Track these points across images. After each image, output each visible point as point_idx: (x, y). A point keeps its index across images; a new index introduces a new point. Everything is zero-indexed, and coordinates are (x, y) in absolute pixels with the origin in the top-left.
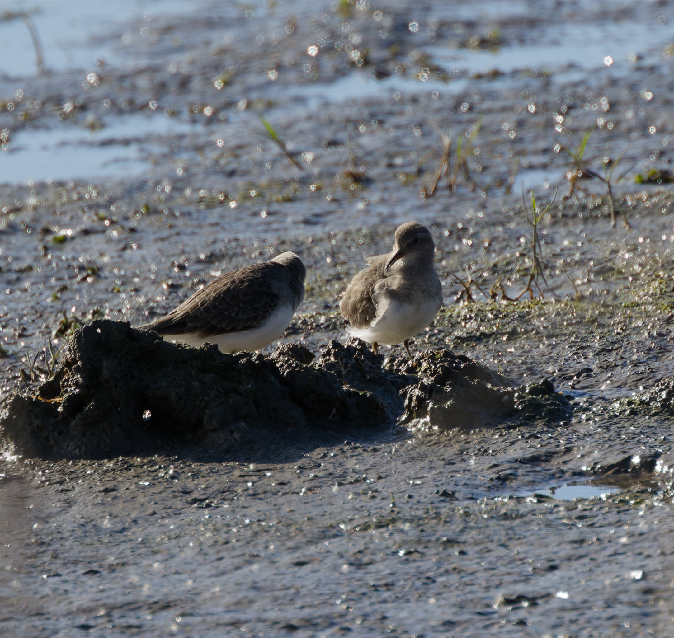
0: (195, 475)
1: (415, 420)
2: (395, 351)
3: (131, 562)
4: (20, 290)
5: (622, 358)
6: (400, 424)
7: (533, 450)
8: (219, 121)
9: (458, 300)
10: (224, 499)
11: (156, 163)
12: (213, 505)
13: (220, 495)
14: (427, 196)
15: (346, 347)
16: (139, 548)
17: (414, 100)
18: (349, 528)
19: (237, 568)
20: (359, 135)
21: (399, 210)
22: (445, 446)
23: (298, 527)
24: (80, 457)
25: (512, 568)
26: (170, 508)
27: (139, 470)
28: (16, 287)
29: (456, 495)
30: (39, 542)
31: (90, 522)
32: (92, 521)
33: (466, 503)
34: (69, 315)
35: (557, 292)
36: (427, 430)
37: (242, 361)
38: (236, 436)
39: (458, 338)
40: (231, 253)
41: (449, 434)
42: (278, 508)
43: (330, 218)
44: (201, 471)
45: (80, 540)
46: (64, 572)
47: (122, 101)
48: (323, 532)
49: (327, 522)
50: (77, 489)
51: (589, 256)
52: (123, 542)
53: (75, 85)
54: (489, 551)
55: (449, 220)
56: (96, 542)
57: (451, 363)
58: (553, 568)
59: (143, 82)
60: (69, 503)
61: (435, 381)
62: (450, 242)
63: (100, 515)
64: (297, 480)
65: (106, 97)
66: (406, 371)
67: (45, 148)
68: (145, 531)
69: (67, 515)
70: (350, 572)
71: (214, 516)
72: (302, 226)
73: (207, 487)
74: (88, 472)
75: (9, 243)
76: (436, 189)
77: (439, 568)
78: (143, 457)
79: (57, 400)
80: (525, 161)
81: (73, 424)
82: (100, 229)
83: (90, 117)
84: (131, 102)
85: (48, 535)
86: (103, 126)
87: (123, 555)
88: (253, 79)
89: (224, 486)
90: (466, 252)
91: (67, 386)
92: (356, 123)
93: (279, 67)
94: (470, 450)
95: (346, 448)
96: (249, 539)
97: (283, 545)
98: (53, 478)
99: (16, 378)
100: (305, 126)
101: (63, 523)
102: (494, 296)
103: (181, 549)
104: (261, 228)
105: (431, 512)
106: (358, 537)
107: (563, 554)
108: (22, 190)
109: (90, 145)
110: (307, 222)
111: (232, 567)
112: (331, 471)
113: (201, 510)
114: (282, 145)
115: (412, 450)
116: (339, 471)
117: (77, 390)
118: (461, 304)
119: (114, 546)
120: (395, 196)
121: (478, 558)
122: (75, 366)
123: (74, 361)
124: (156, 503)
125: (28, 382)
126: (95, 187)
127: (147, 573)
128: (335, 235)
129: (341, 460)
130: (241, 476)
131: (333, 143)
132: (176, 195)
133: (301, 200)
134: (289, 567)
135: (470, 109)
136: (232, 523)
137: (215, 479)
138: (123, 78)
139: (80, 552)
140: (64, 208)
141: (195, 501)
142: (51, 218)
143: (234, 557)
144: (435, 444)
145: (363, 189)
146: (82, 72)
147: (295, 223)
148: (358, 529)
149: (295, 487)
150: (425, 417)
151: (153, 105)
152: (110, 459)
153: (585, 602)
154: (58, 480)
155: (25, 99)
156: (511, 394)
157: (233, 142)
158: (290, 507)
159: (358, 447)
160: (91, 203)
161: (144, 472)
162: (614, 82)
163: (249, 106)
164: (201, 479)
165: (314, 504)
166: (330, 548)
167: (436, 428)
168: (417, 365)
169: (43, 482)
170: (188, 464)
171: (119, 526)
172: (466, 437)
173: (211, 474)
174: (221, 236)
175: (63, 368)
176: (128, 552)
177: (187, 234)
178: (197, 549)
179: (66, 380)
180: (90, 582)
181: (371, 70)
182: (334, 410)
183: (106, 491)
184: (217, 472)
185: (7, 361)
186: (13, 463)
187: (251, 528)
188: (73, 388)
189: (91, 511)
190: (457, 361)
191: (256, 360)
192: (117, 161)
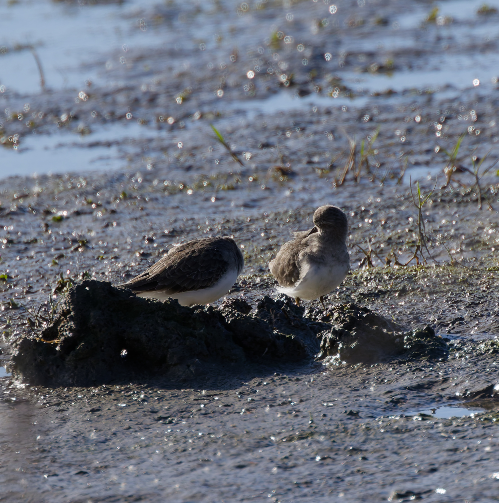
0: (161, 399)
1: (328, 357)
2: (313, 304)
3: (112, 465)
4: (28, 257)
5: (487, 310)
6: (317, 360)
7: (418, 380)
8: (179, 128)
9: (362, 265)
10: (183, 417)
11: (131, 160)
12: (174, 421)
13: (179, 414)
14: (338, 186)
15: (275, 301)
16: (118, 454)
17: (328, 112)
18: (278, 439)
19: (193, 470)
20: (287, 139)
21: (316, 196)
22: (351, 377)
23: (239, 438)
24: (72, 385)
25: (402, 470)
26: (141, 424)
27: (118, 395)
28: (24, 255)
29: (360, 414)
30: (41, 449)
31: (80, 435)
32: (82, 433)
33: (368, 420)
34: (65, 277)
35: (437, 259)
36: (337, 364)
37: (197, 312)
38: (192, 369)
39: (361, 294)
40: (188, 229)
41: (354, 367)
42: (224, 424)
43: (264, 202)
44: (165, 396)
45: (73, 448)
46: (61, 472)
47: (106, 114)
48: (258, 442)
49: (261, 435)
50: (71, 409)
51: (461, 232)
52: (106, 450)
53: (69, 100)
54: (385, 457)
55: (355, 204)
56: (85, 450)
57: (356, 313)
58: (433, 470)
59: (121, 98)
60: (64, 420)
61: (344, 327)
62: (355, 221)
63: (88, 429)
64: (239, 403)
65: (93, 109)
66: (322, 320)
67: (46, 148)
68: (123, 442)
69: (63, 429)
70: (278, 473)
71: (175, 430)
72: (242, 209)
73: (169, 408)
74: (79, 397)
75: (20, 221)
76: (345, 180)
77: (346, 470)
78: (121, 385)
79: (56, 341)
80: (413, 159)
81: (67, 359)
82: (88, 211)
83: (81, 125)
84: (112, 114)
85: (48, 444)
86: (90, 132)
87: (105, 460)
88: (205, 96)
89: (182, 407)
90: (367, 228)
91: (63, 331)
92: (284, 130)
93: (225, 87)
94: (371, 380)
95: (276, 378)
96: (201, 448)
97: (228, 452)
98: (52, 401)
99: (24, 324)
100: (245, 132)
101: (60, 435)
102: (389, 262)
103: (150, 455)
104: (211, 210)
105: (341, 427)
106: (285, 446)
107: (441, 460)
108: (29, 181)
109: (81, 146)
110: (246, 206)
111: (189, 469)
112: (264, 395)
113: (165, 426)
114: (227, 146)
115: (326, 379)
116: (270, 396)
117: (71, 334)
118: (364, 268)
119: (98, 453)
120: (313, 186)
121: (376, 462)
122: (69, 315)
123: (69, 312)
124: (131, 420)
125: (33, 328)
126: (85, 179)
127: (123, 474)
128: (268, 216)
129: (272, 388)
130: (195, 400)
131: (266, 145)
132: (146, 184)
133: (242, 188)
134: (232, 470)
135: (371, 120)
136: (189, 436)
137: (176, 402)
138: (106, 95)
139: (73, 457)
140: (61, 195)
141: (160, 418)
142: (50, 203)
143: (190, 461)
144: (344, 375)
145: (289, 181)
146: (75, 91)
147: (237, 206)
148: (284, 440)
149: (237, 408)
150: (336, 355)
151: (129, 116)
152: (96, 386)
153: (458, 496)
154: (56, 403)
155: (31, 111)
156: (402, 337)
157: (190, 144)
158: (233, 423)
159: (285, 378)
160: (81, 190)
161: (122, 396)
162: (480, 99)
163: (202, 117)
164: (165, 402)
165: (251, 421)
166: (264, 455)
167: (344, 363)
168: (330, 315)
169: (44, 404)
170: (155, 390)
171: (103, 438)
172: (367, 370)
173: (172, 398)
174: (180, 216)
175: (60, 317)
176: (110, 457)
177: (155, 215)
178: (162, 456)
179: (63, 326)
180: (80, 481)
181: (295, 90)
182: (267, 349)
183: (93, 411)
184: (177, 396)
185: (17, 311)
186: (22, 389)
187: (203, 439)
188: (67, 332)
189: (81, 426)
190: (360, 312)
191: (207, 311)
192: (101, 158)
